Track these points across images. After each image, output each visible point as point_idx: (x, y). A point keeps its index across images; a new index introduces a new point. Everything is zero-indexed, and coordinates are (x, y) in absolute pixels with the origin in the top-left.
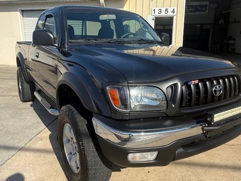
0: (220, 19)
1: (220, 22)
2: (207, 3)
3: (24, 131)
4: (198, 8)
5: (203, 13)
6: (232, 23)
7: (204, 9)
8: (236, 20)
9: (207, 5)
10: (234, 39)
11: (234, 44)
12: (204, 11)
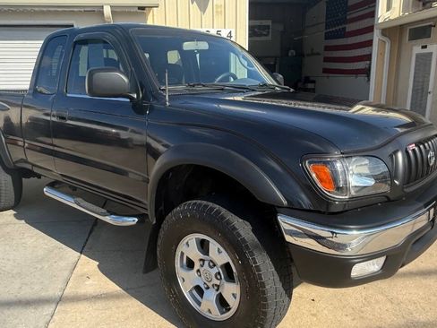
0: (290, 49)
1: (290, 54)
2: (269, 23)
3: (40, 267)
4: (256, 30)
5: (263, 38)
6: (308, 55)
7: (265, 33)
8: (314, 51)
9: (269, 26)
10: (314, 82)
11: (314, 89)
12: (265, 35)
